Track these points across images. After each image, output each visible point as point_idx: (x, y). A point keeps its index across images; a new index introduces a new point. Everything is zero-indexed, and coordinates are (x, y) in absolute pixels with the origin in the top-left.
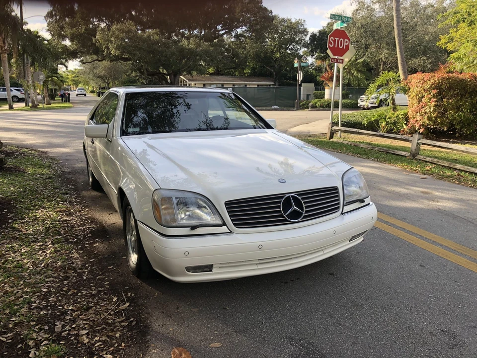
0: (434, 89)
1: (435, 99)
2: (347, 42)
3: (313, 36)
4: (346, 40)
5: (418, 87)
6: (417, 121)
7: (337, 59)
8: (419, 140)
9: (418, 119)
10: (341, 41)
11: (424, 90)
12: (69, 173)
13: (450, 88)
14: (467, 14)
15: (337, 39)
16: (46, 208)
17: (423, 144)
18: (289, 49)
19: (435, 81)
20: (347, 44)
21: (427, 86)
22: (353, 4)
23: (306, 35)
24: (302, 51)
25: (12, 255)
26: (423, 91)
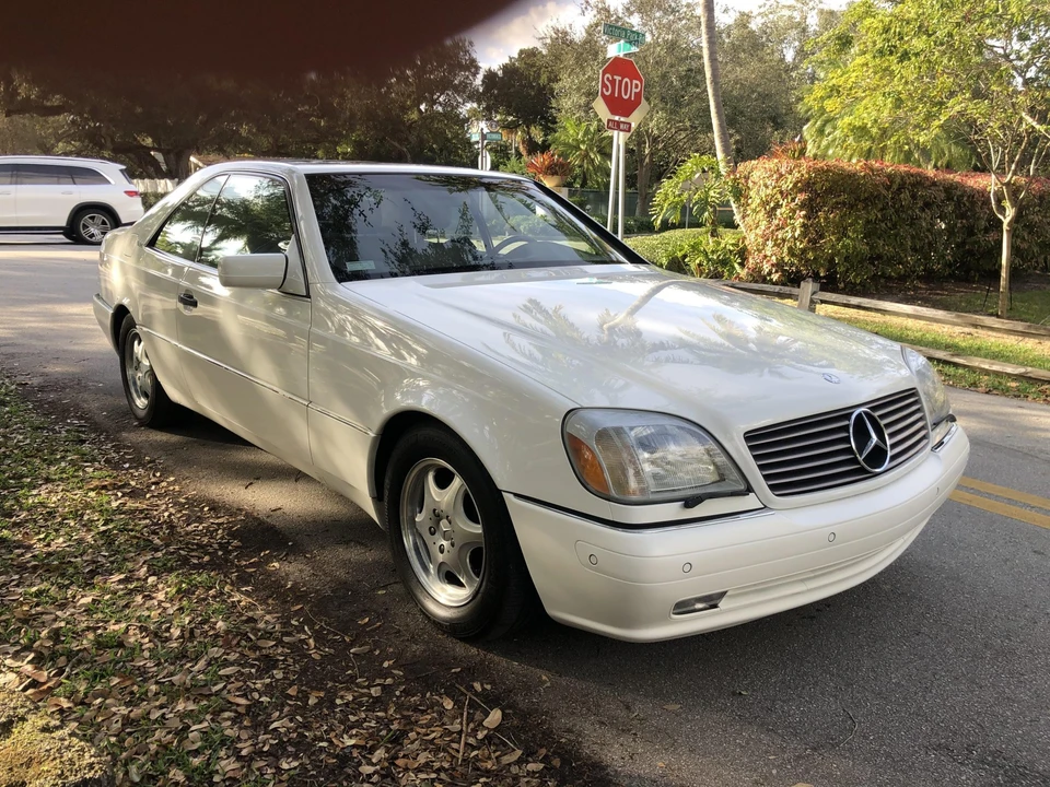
0: (801, 191)
1: (803, 213)
2: (637, 86)
3: (490, 77)
4: (635, 82)
5: (767, 187)
6: (765, 256)
7: (618, 123)
8: (814, 293)
9: (769, 253)
10: (626, 83)
11: (781, 193)
12: (42, 389)
13: (829, 191)
14: (897, 38)
15: (618, 78)
16: (54, 481)
17: (823, 302)
18: (440, 104)
19: (802, 175)
20: (638, 90)
21: (787, 185)
22: (586, 13)
23: (475, 75)
24: (466, 108)
25: (59, 613)
26: (779, 196)
